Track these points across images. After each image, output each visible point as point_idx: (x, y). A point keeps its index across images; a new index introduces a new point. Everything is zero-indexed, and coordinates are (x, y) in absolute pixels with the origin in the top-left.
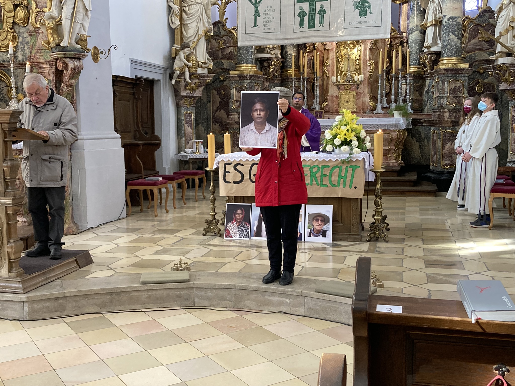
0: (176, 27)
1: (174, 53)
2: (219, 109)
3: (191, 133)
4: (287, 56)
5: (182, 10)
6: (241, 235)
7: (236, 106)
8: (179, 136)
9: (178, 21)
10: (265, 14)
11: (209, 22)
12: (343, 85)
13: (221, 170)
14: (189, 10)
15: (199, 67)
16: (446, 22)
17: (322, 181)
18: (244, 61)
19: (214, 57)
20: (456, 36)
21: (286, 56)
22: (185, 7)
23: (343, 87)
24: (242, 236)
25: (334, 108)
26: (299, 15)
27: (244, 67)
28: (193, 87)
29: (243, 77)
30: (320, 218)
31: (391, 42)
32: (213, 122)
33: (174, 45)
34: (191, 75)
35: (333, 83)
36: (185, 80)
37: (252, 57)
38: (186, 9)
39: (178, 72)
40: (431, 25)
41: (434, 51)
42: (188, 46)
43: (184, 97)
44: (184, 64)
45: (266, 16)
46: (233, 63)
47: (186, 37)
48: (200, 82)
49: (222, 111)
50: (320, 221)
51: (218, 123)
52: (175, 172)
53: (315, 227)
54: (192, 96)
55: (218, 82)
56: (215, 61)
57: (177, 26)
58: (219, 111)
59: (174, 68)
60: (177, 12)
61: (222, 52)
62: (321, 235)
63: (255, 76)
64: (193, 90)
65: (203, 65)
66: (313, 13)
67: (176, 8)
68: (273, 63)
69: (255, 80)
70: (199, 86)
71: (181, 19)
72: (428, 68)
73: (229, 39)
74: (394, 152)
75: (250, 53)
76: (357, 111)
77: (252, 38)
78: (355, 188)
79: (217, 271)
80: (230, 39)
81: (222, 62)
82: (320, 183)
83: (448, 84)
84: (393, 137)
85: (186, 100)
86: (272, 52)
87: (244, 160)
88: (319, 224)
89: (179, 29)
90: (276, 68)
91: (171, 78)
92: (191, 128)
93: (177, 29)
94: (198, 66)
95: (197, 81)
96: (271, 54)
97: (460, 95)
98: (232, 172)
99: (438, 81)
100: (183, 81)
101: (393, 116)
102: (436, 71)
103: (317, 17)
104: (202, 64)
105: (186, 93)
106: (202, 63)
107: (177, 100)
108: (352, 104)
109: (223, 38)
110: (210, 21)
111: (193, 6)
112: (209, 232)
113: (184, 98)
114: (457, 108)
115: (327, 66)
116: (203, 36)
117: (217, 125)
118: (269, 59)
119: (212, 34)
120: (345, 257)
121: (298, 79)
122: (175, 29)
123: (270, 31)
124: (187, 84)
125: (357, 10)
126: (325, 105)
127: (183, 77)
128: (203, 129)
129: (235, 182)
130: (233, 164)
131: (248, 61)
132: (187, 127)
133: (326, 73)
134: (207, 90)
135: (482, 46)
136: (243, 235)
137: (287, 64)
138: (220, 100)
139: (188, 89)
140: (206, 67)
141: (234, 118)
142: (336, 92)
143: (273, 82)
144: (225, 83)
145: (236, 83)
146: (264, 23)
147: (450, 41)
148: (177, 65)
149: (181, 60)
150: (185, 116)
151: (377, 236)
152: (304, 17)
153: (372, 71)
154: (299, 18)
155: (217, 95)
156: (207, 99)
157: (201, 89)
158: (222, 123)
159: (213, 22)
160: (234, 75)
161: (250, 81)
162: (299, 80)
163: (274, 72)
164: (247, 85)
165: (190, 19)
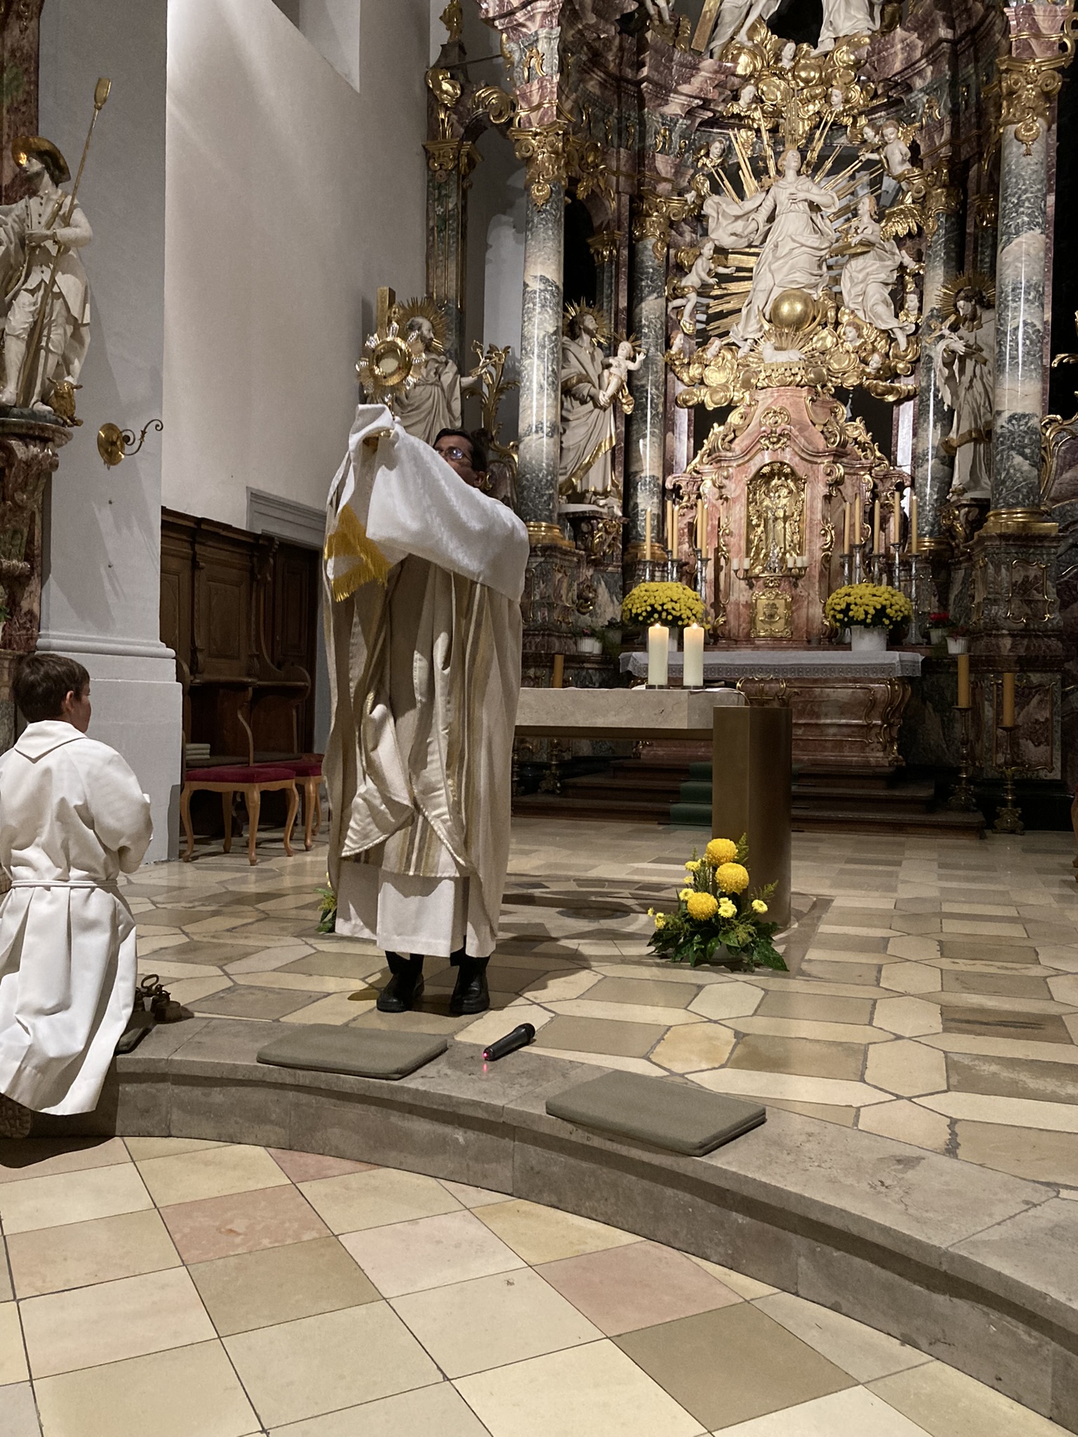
4: (636, 514)
12: (761, 577)
16: (1002, 427)
20: (1026, 458)
21: (633, 513)
23: (761, 581)
25: (741, 631)
31: (875, 486)
37: (551, 507)
40: (967, 442)
63: (558, 549)
68: (601, 526)
69: (556, 557)
72: (960, 540)
74: (880, 733)
76: (794, 638)
79: (277, 1021)
83: (1007, 569)
84: (878, 696)
86: (602, 502)
90: (610, 537)
97: (1038, 596)
99: (986, 566)
102: (982, 540)
108: (783, 621)
111: (417, 388)
114: (1032, 627)
115: (726, 535)
118: (593, 516)
126: (721, 622)
131: (540, 515)
133: (723, 550)
137: (637, 532)
142: (746, 594)
143: (604, 570)
147: (1012, 471)
153: (830, 547)
161: (542, 559)
163: (605, 546)
164: (535, 569)
165: (409, 416)
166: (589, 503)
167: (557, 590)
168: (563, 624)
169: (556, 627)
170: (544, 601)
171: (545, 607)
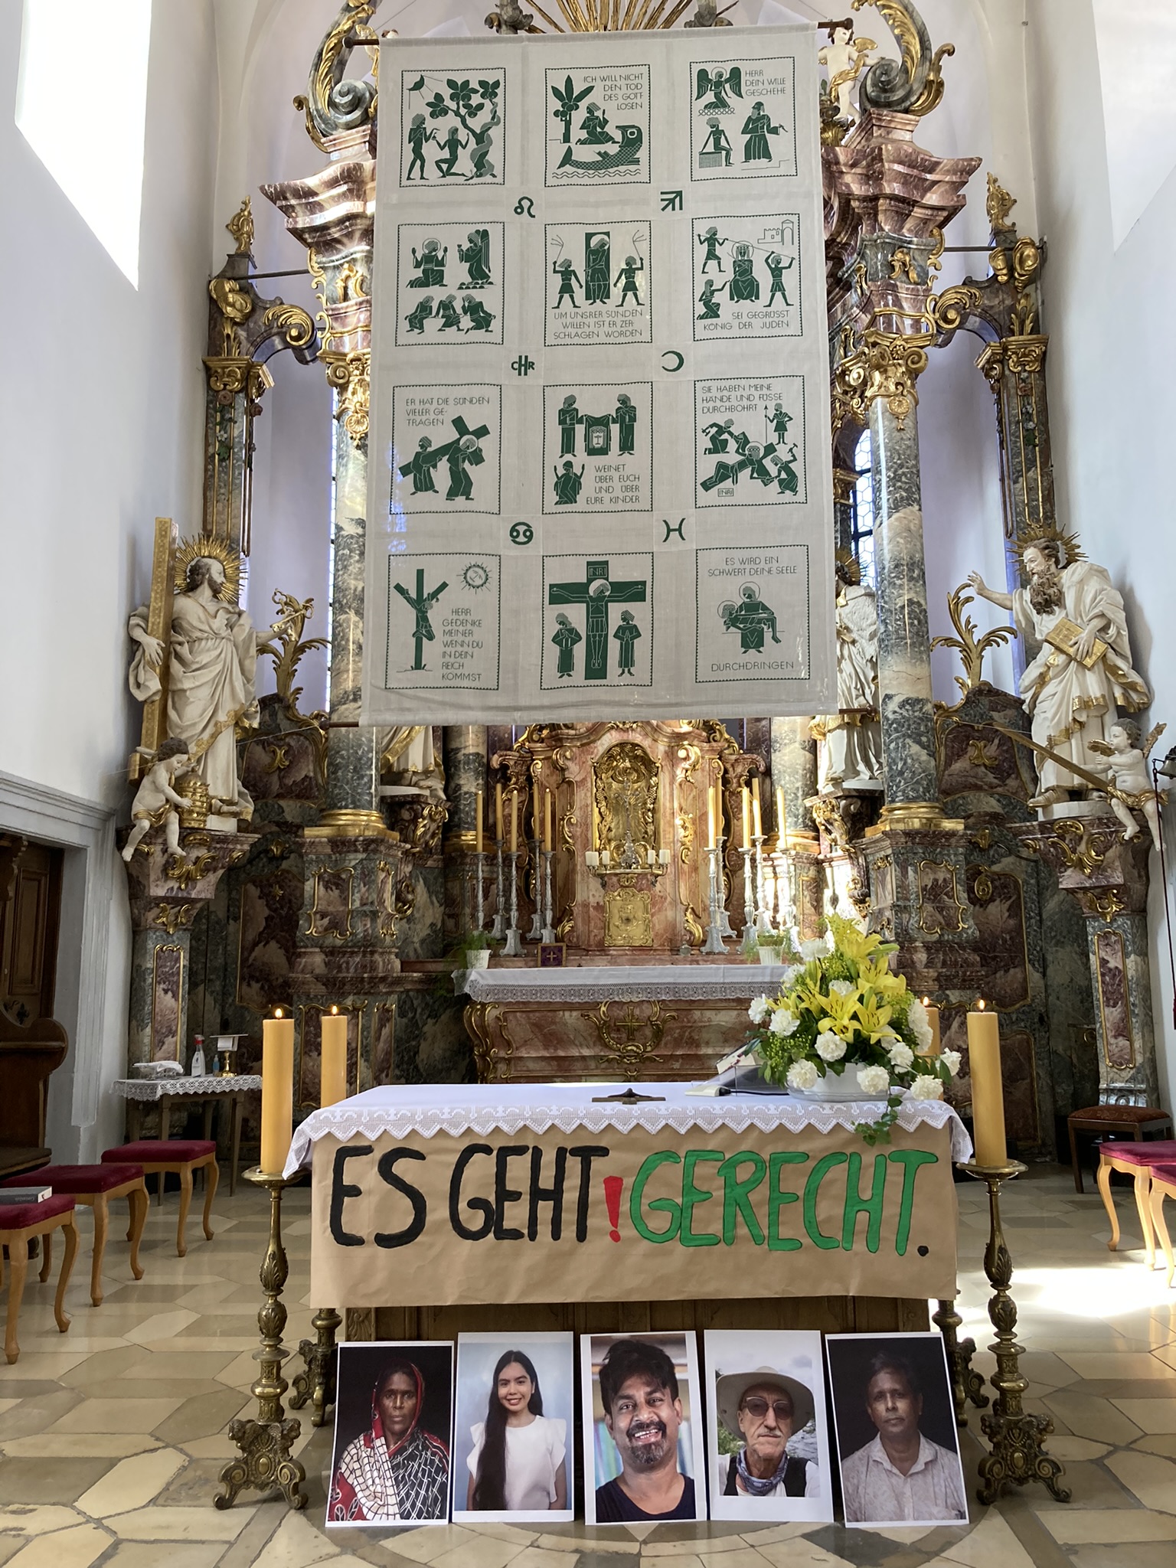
0: (149, 698)
1: (137, 769)
2: (263, 938)
3: (172, 1011)
4: (460, 797)
5: (170, 652)
6: (408, 1505)
7: (320, 929)
8: (134, 1023)
9: (158, 680)
10: (450, 632)
11: (247, 693)
12: (616, 875)
13: (320, 1182)
14: (191, 652)
15: (212, 813)
16: (895, 712)
17: (774, 1223)
18: (349, 801)
19: (256, 789)
20: (924, 747)
21: (456, 797)
22: (181, 644)
23: (615, 879)
24: (413, 1506)
25: (592, 938)
26: (556, 639)
27: (346, 817)
28: (189, 872)
29: (343, 843)
30: (770, 1398)
32: (243, 979)
33: (138, 748)
34: (185, 834)
35: (589, 868)
36: (165, 851)
37: (371, 792)
38: (184, 650)
39: (146, 824)
40: (839, 727)
41: (857, 790)
42: (181, 748)
43: (158, 900)
45: (455, 638)
46: (311, 808)
47: (178, 727)
48: (213, 858)
49: (273, 945)
50: (771, 1413)
51: (257, 981)
52: (107, 1149)
53: (751, 1441)
54: (183, 898)
55: (265, 860)
56: (260, 803)
57: (151, 693)
58: (265, 945)
59: (133, 813)
60: (154, 656)
61: (280, 779)
62: (781, 1488)
64: (189, 878)
65: (225, 808)
66: (600, 636)
67: (152, 645)
68: (426, 812)
69: (380, 852)
70: (207, 869)
71: (166, 676)
73: (303, 743)
75: (365, 780)
76: (656, 948)
77: (407, 704)
78: (923, 1251)
80: (307, 743)
81: (280, 807)
82: (766, 1232)
83: (916, 872)
85: (164, 910)
86: (423, 784)
87: (428, 1133)
88: (771, 1429)
89: (157, 703)
90: (434, 826)
91: (121, 842)
92: (173, 996)
93: (153, 702)
94: (210, 810)
95: (202, 852)
96: (421, 788)
97: (950, 903)
98: (370, 1192)
100: (158, 853)
101: (757, 960)
102: (881, 839)
103: (614, 647)
104: (221, 804)
105: (166, 888)
106: (221, 800)
107: (136, 911)
108: (643, 927)
109: (287, 740)
110: (252, 689)
111: (204, 642)
112: (247, 1483)
113: (157, 905)
114: (946, 937)
115: (569, 823)
116: (229, 726)
117: (256, 986)
118: (416, 799)
119: (256, 725)
121: (491, 859)
122: (145, 701)
123: (466, 683)
124: (171, 862)
125: (732, 629)
126: (567, 929)
127: (160, 840)
128: (209, 999)
129: (385, 1241)
130: (377, 1155)
131: (359, 800)
132: (160, 992)
133: (568, 843)
134: (228, 884)
135: (981, 779)
136: (419, 1504)
137: (462, 818)
138: (267, 912)
139: (173, 878)
140: (234, 815)
141: (312, 964)
142: (597, 895)
143: (423, 866)
144: (285, 865)
145: (323, 863)
146: (447, 659)
147: (909, 761)
148: (146, 801)
149: (157, 789)
150: (158, 957)
151: (1019, 1472)
152: (572, 644)
153: (690, 839)
154: (557, 648)
155: (260, 898)
156: (228, 910)
157: (213, 878)
158: (267, 980)
160: (317, 840)
161: (364, 856)
163: (428, 837)
164: (354, 867)
165: (194, 677)
166: (409, 785)
167: (380, 893)
168: (387, 938)
169: (380, 940)
170: (365, 908)
171: (367, 916)
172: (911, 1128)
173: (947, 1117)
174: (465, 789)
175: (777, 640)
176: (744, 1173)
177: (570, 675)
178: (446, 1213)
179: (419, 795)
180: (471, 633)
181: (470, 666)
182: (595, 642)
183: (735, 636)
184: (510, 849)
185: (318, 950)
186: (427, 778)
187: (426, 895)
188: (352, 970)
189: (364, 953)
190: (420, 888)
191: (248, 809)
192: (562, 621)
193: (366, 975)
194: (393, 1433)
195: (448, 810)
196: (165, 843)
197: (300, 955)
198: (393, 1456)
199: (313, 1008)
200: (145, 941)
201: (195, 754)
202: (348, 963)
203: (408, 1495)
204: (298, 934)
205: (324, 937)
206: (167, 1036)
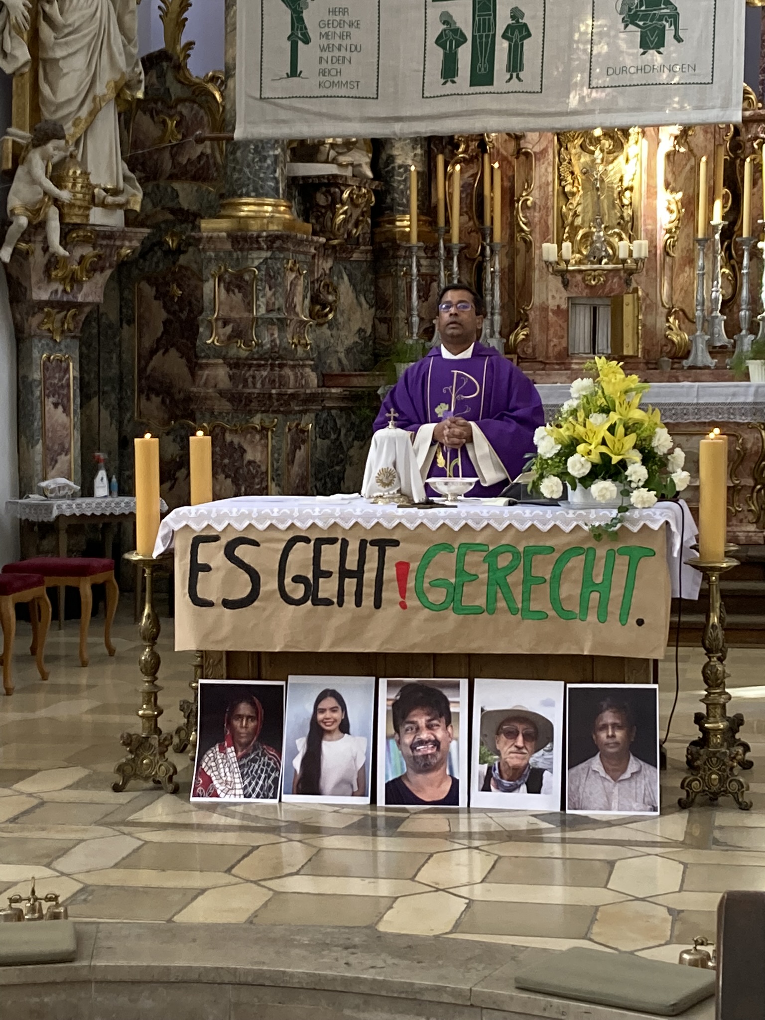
0: (19, 69)
1: (10, 156)
2: (162, 345)
3: (64, 427)
4: (391, 173)
5: (37, 13)
6: (250, 789)
7: (222, 338)
8: (23, 440)
9: (26, 47)
10: (327, 34)
11: (129, 56)
12: (580, 271)
13: (181, 560)
14: (61, 13)
15: (95, 205)
17: (526, 599)
18: (251, 187)
19: (144, 170)
21: (388, 172)
22: (49, 2)
23: (579, 277)
24: (254, 790)
25: (550, 349)
26: (440, 41)
27: (247, 207)
28: (73, 273)
29: (245, 239)
30: (521, 727)
32: (141, 392)
33: (10, 130)
34: (67, 230)
35: (548, 264)
36: (46, 249)
37: (277, 175)
38: (54, 10)
39: (24, 221)
42: (55, 133)
43: (41, 305)
44: (45, 193)
45: (331, 42)
46: (210, 192)
47: (51, 103)
48: (99, 257)
49: (173, 353)
50: (520, 738)
51: (157, 395)
53: (503, 756)
54: (68, 302)
55: (159, 253)
56: (150, 186)
57: (20, 64)
58: (164, 354)
59: (9, 207)
60: (20, 19)
61: (173, 157)
62: (524, 787)
63: (288, 237)
64: (74, 280)
65: (110, 199)
66: (487, 36)
67: (18, 6)
68: (345, 196)
69: (288, 250)
70: (94, 268)
73: (197, 112)
74: (751, 498)
75: (269, 162)
77: (283, 115)
78: (640, 622)
79: (170, 921)
80: (202, 112)
81: (173, 190)
82: (520, 606)
84: (749, 446)
85: (48, 315)
86: (343, 159)
87: (261, 527)
88: (519, 748)
90: (357, 212)
92: (64, 411)
93: (22, 75)
94: (93, 201)
95: (87, 251)
96: (340, 165)
98: (218, 569)
100: (39, 252)
101: (747, 377)
103: (502, 47)
104: (104, 194)
105: (50, 291)
106: (106, 190)
107: (18, 316)
109: (179, 107)
110: (135, 51)
111: (75, 1)
112: (135, 776)
113: (41, 310)
115: (525, 206)
116: (110, 100)
117: (156, 400)
118: (334, 180)
119: (140, 95)
120: (611, 864)
121: (431, 250)
122: (14, 73)
123: (343, 92)
124: (53, 262)
125: (631, 27)
126: (521, 337)
127: (40, 238)
128: (105, 414)
129: (228, 604)
130: (224, 541)
131: (262, 187)
132: (49, 406)
133: (522, 230)
134: (120, 282)
136: (258, 789)
137: (393, 199)
138: (164, 315)
139: (56, 279)
140: (120, 206)
141: (215, 377)
142: (557, 296)
143: (347, 260)
144: (183, 260)
145: (223, 260)
146: (324, 65)
148: (20, 196)
149: (34, 181)
150: (45, 368)
151: (714, 789)
152: (458, 46)
153: (677, 226)
154: (440, 52)
155: (156, 298)
156: (121, 313)
157: (101, 279)
158: (169, 394)
159: (145, 53)
160: (215, 234)
161: (269, 254)
162: (433, 252)
163: (350, 226)
164: (258, 268)
165: (66, 43)
166: (326, 162)
167: (289, 297)
168: (299, 348)
169: (291, 352)
170: (271, 315)
171: (273, 324)
172: (635, 529)
173: (662, 521)
174: (399, 161)
175: (678, 39)
176: (504, 561)
177: (453, 82)
178: (275, 585)
179: (335, 176)
180: (348, 35)
181: (349, 73)
182: (481, 43)
183: (635, 33)
184: (450, 240)
185: (221, 361)
186: (349, 150)
187: (352, 295)
188: (259, 385)
189: (272, 365)
190: (345, 287)
191: (136, 199)
192: (447, 19)
193: (274, 391)
194: (241, 745)
195: (376, 192)
196: (45, 239)
197: (202, 367)
198: (239, 759)
199: (218, 426)
200: (30, 351)
201: (72, 136)
202: (254, 377)
203: (250, 783)
204: (198, 343)
205: (227, 346)
206: (60, 454)
